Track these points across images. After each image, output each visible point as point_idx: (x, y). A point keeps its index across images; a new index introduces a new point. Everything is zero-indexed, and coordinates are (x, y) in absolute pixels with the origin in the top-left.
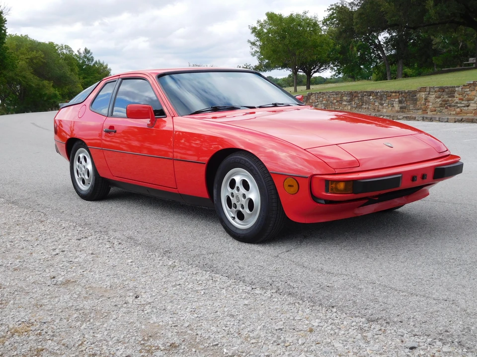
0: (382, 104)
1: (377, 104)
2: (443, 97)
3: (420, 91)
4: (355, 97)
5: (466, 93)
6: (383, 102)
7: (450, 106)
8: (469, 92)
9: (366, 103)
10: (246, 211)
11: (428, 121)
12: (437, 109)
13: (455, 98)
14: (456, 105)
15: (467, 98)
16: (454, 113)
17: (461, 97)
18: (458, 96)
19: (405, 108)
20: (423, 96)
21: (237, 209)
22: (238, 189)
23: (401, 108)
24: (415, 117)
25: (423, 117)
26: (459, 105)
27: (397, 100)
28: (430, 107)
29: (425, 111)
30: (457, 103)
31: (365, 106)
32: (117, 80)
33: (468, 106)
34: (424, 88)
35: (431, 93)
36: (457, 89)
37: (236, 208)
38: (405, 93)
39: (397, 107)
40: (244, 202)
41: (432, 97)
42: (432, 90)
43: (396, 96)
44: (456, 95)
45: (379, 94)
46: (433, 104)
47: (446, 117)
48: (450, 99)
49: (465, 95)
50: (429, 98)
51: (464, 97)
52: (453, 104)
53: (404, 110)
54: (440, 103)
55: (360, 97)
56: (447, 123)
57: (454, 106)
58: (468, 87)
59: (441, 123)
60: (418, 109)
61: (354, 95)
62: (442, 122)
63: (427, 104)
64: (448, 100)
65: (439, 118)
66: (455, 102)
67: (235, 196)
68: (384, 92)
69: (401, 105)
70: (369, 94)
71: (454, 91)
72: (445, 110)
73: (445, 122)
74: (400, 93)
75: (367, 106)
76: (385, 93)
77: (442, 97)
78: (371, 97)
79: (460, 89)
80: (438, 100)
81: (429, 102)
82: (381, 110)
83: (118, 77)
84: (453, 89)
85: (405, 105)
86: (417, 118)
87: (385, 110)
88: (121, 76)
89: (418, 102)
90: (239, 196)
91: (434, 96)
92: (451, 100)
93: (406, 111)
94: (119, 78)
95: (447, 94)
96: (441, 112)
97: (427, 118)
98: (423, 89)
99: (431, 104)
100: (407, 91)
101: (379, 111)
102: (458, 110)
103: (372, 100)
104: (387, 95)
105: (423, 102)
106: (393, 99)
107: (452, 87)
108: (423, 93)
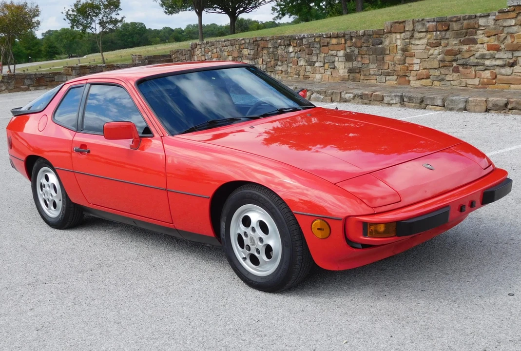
0: (312, 64)
1: (302, 63)
2: (447, 45)
3: (390, 32)
4: (263, 48)
5: (506, 31)
6: (314, 59)
7: (465, 65)
8: (515, 29)
9: (282, 62)
10: (262, 257)
11: (414, 107)
12: (432, 72)
13: (478, 46)
14: (481, 61)
15: (508, 45)
16: (476, 81)
17: (493, 41)
18: (486, 39)
19: (359, 71)
20: (399, 42)
21: (251, 252)
22: (253, 230)
23: (351, 71)
24: (383, 96)
25: (402, 97)
26: (487, 63)
27: (341, 53)
28: (416, 67)
29: (403, 77)
30: (483, 57)
31: (280, 68)
32: (84, 85)
33: (512, 65)
34: (400, 23)
35: (417, 35)
36: (482, 22)
37: (249, 250)
38: (359, 37)
39: (342, 69)
40: (261, 246)
41: (420, 45)
42: (419, 27)
43: (338, 44)
44: (480, 36)
45: (304, 41)
46: (422, 60)
47: (462, 98)
48: (465, 48)
49: (503, 35)
50: (413, 47)
51: (502, 42)
52: (473, 60)
53: (358, 75)
54: (439, 57)
55: (271, 50)
56: (465, 113)
57: (476, 65)
58: (513, 14)
59: (449, 113)
60: (388, 74)
61: (261, 45)
62: (451, 109)
63: (408, 60)
64: (460, 52)
65: (444, 101)
66: (478, 54)
67: (249, 237)
68: (315, 37)
69: (349, 65)
70: (286, 43)
71: (476, 28)
72: (451, 76)
73: (460, 110)
74: (347, 37)
75: (284, 68)
76: (317, 40)
77: (443, 42)
78: (291, 49)
79: (491, 21)
80: (436, 51)
81: (412, 56)
82: (311, 75)
83: (85, 81)
84: (472, 21)
85: (359, 65)
86: (386, 99)
87: (318, 76)
88: (88, 81)
89: (387, 58)
90: (255, 239)
91: (424, 41)
92: (469, 51)
93: (362, 77)
94: (86, 83)
95: (457, 35)
96: (443, 80)
97: (411, 99)
98: (398, 26)
99: (418, 61)
100: (361, 32)
101: (306, 78)
102: (487, 74)
103: (292, 55)
104: (323, 42)
105: (399, 56)
106: (334, 52)
107: (470, 18)
108: (398, 36)
